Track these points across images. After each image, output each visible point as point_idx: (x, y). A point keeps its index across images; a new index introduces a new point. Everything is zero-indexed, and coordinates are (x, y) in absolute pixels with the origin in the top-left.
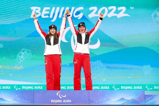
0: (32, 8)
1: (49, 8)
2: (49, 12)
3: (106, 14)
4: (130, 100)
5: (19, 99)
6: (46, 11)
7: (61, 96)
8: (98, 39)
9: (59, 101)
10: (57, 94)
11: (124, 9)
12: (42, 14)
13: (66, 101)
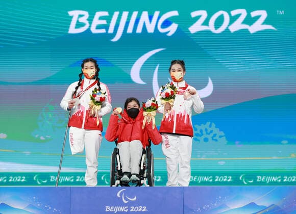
0: (71, 13)
1: (106, 14)
2: (107, 22)
3: (227, 26)
4: (268, 208)
5: (39, 205)
6: (101, 18)
7: (126, 199)
8: (210, 79)
9: (122, 209)
10: (118, 195)
12: (92, 25)
13: (136, 209)
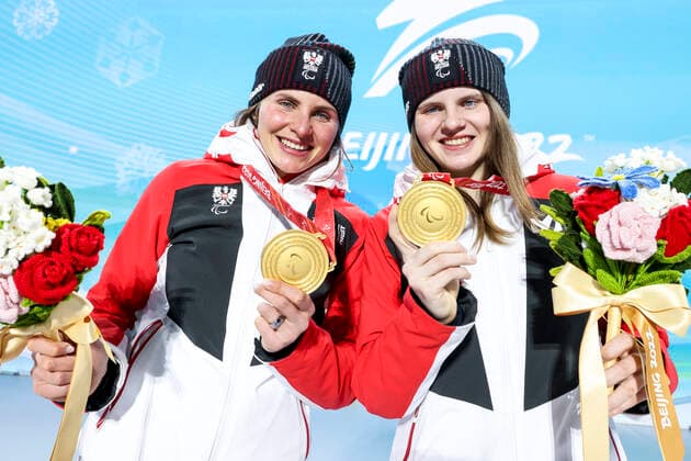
11: (566, 139)
